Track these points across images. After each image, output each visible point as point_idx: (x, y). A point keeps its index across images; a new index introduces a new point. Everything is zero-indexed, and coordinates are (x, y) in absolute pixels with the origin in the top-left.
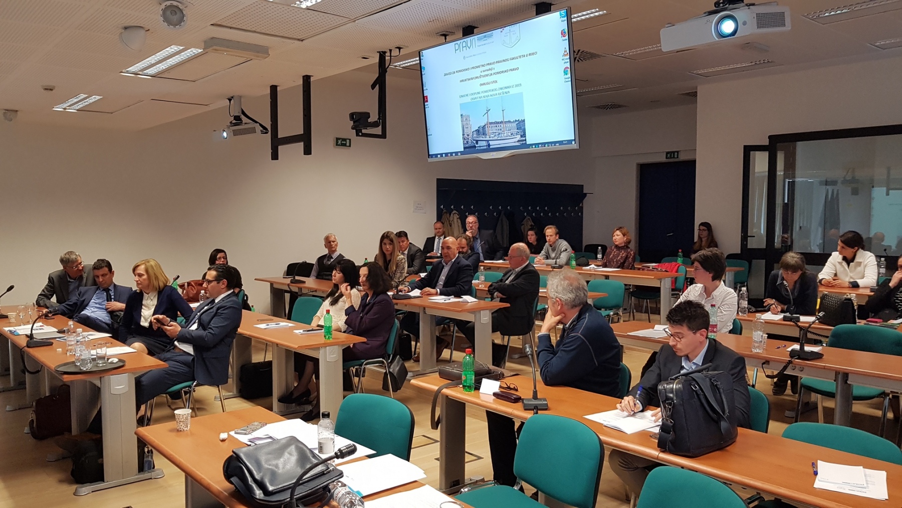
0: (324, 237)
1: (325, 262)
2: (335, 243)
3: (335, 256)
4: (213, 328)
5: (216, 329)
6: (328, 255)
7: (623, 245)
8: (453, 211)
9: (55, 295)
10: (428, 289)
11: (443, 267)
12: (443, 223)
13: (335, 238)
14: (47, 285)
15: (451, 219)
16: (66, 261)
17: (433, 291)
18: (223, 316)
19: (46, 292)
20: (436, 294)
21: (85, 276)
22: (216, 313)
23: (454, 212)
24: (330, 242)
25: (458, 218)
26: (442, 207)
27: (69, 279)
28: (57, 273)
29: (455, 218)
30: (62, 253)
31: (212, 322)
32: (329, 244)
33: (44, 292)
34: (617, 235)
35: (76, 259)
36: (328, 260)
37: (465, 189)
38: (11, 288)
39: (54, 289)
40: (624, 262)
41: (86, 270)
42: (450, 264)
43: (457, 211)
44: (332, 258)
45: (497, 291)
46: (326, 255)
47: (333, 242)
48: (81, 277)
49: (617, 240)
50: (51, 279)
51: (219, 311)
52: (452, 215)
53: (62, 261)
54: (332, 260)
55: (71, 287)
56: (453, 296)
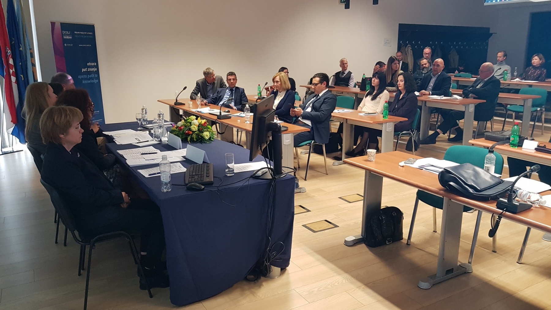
0: (339, 61)
1: (340, 76)
2: (347, 65)
3: (346, 72)
4: (324, 111)
5: (325, 111)
6: (342, 72)
7: (539, 66)
8: (407, 45)
9: (200, 93)
10: (423, 91)
11: (431, 78)
12: (402, 52)
13: (347, 62)
14: (196, 87)
15: (406, 50)
16: (207, 73)
17: (427, 92)
18: (328, 103)
19: (196, 91)
20: (429, 94)
21: (216, 82)
22: (323, 102)
23: (409, 45)
24: (344, 64)
25: (411, 50)
26: (401, 42)
27: (207, 84)
28: (201, 81)
29: (409, 50)
30: (204, 69)
31: (322, 107)
32: (343, 65)
33: (194, 91)
34: (536, 59)
35: (212, 72)
36: (343, 75)
37: (417, 31)
38: (185, 88)
39: (199, 89)
40: (539, 77)
41: (216, 79)
42: (437, 76)
43: (410, 45)
44: (345, 74)
45: (471, 93)
46: (340, 72)
47: (346, 64)
48: (214, 83)
49: (535, 62)
50: (198, 84)
51: (325, 101)
52: (407, 47)
53: (205, 73)
54: (344, 75)
55: (209, 89)
56: (443, 96)
